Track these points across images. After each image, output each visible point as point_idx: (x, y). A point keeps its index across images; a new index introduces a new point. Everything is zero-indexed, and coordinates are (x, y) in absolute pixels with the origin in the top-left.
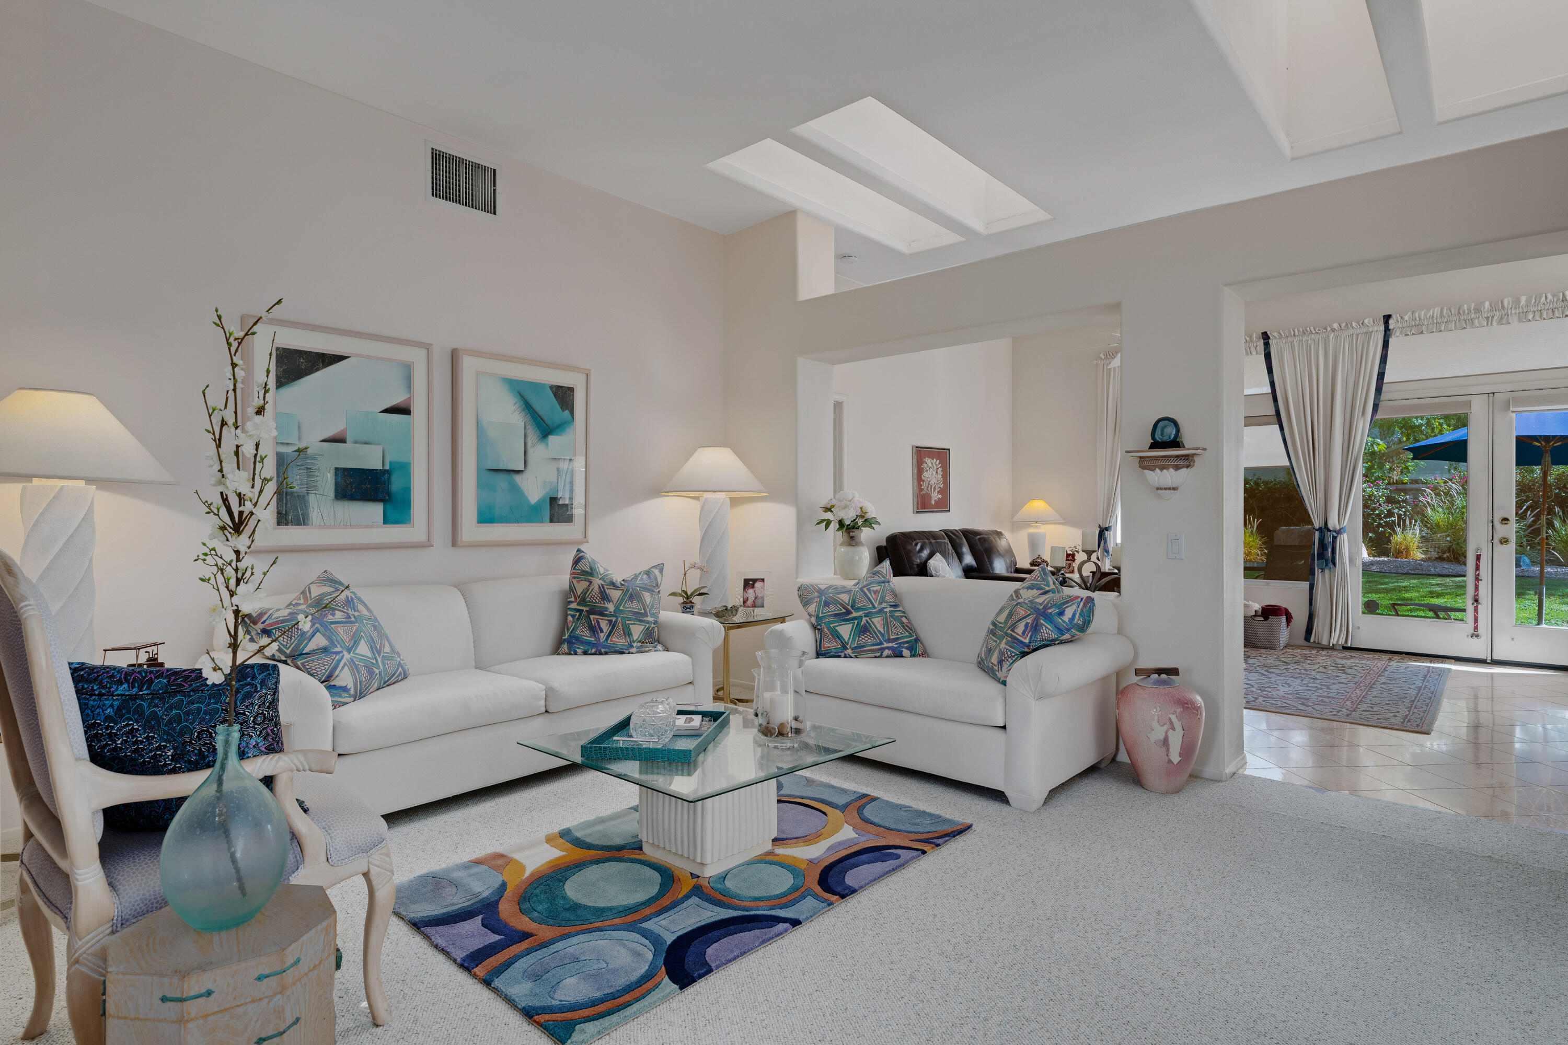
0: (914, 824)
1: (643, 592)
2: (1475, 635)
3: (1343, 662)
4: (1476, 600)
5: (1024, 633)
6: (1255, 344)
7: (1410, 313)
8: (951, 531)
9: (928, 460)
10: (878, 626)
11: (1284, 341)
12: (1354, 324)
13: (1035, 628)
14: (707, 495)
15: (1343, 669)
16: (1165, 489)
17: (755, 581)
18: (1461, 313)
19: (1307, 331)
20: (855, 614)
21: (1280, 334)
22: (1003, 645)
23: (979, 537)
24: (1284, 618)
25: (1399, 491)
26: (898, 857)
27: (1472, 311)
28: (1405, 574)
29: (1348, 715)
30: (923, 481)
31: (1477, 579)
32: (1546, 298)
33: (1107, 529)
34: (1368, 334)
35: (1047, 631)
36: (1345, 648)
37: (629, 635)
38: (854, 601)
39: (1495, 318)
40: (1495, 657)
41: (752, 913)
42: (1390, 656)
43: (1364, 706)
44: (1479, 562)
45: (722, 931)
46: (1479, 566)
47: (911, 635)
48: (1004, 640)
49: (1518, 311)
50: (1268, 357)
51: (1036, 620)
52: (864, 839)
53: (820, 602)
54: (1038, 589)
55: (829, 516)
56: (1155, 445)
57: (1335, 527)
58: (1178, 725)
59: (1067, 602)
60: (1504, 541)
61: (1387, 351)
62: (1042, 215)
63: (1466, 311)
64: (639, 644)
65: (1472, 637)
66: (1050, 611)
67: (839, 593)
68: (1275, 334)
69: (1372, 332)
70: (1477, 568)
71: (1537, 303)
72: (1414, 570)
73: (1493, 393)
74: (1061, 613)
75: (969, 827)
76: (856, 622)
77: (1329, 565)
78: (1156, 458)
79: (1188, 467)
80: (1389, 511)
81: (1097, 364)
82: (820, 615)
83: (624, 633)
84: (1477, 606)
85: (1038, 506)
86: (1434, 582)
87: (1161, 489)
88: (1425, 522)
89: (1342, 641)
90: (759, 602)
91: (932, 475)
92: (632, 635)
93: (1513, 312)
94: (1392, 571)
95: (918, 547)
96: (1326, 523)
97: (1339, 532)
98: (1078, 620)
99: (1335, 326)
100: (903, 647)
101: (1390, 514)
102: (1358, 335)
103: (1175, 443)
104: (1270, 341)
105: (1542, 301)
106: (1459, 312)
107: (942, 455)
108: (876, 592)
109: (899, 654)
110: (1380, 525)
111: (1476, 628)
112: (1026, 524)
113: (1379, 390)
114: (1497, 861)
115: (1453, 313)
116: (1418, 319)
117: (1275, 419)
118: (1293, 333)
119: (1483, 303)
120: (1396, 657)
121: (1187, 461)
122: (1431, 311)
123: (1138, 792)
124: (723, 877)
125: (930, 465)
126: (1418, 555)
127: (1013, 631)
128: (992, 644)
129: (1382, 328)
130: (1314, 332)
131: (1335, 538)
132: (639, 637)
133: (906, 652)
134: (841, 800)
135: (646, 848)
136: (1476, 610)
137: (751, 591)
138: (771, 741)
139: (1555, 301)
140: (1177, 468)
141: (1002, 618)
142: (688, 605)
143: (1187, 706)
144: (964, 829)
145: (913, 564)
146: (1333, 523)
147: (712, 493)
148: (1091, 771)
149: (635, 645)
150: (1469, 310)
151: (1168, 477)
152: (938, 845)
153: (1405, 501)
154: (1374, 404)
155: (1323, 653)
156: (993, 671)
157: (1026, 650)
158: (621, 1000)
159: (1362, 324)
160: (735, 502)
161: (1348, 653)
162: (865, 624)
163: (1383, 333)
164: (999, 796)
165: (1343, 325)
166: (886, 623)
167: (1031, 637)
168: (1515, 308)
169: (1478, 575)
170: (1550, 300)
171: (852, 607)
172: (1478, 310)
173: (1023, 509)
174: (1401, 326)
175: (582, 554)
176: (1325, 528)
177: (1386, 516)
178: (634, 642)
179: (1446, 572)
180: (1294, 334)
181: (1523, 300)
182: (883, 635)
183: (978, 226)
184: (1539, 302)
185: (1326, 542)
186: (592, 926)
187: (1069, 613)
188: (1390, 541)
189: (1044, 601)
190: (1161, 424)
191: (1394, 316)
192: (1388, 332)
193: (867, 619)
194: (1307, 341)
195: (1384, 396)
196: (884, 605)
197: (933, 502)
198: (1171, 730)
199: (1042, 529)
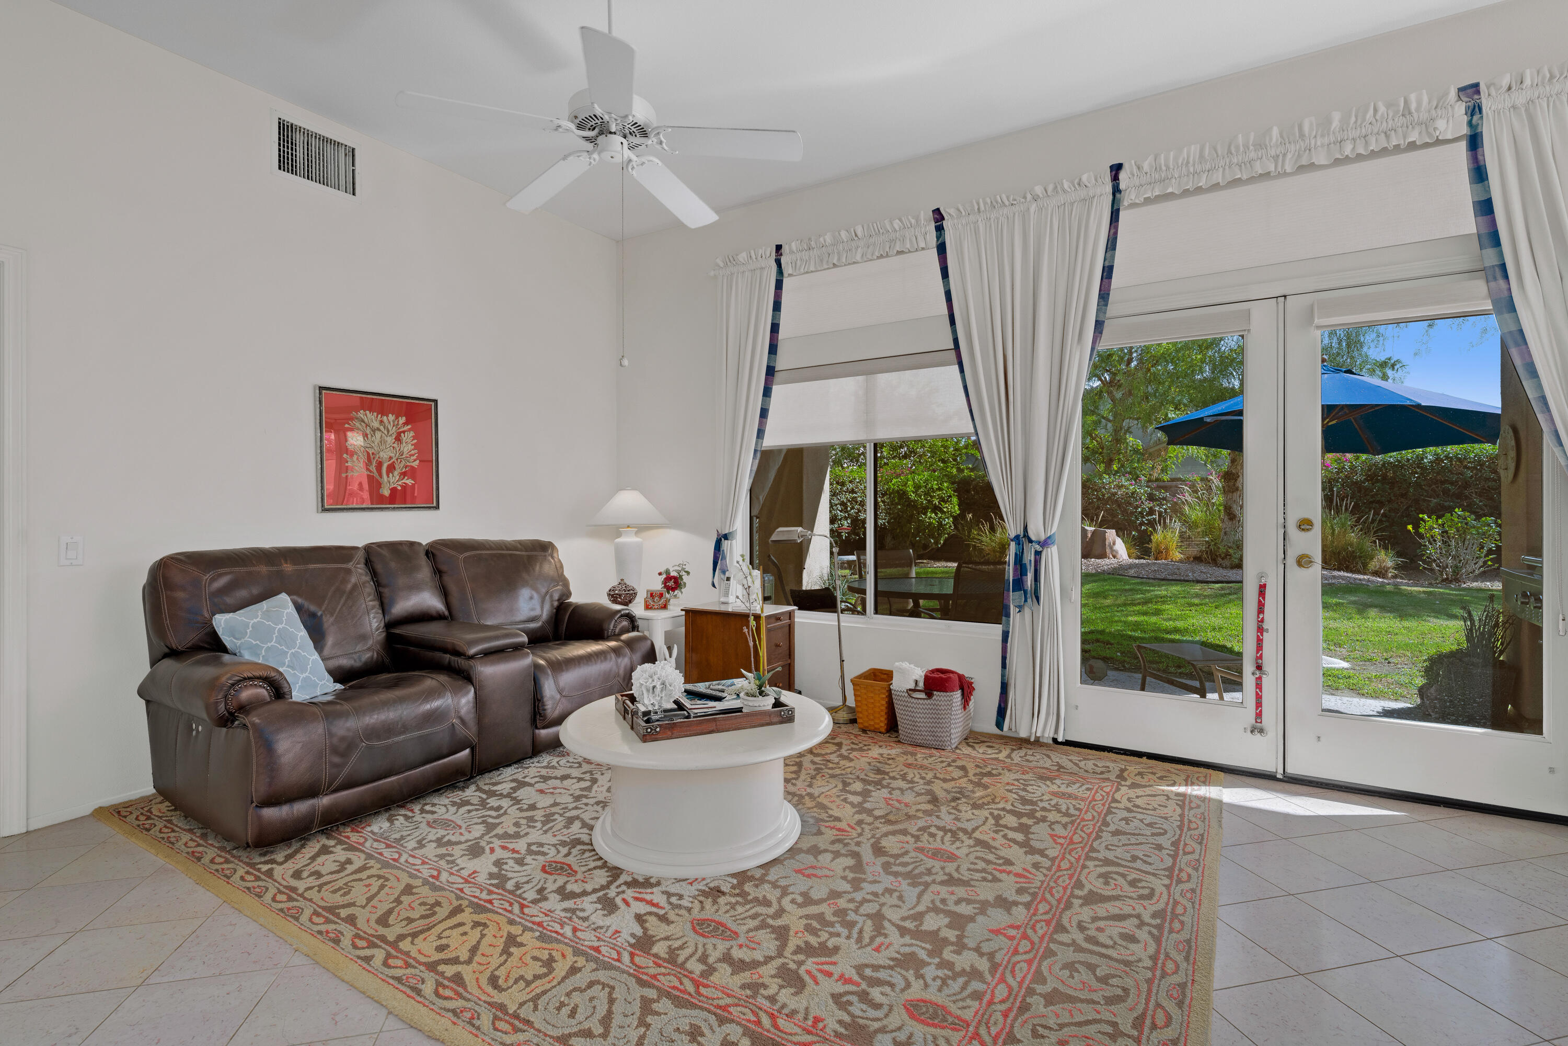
2: (1257, 729)
4: (1259, 667)
6: (923, 230)
7: (1151, 158)
11: (964, 222)
12: (1066, 185)
18: (1233, 151)
19: (997, 202)
21: (959, 210)
23: (470, 553)
24: (958, 695)
25: (1159, 488)
27: (1251, 148)
28: (1163, 580)
31: (1260, 629)
32: (1376, 111)
33: (726, 537)
34: (1088, 201)
36: (1056, 742)
39: (1289, 156)
40: (1291, 770)
42: (1124, 763)
44: (1264, 599)
46: (1263, 605)
49: (1326, 141)
50: (942, 249)
57: (1038, 535)
60: (1303, 561)
61: (1116, 228)
63: (1242, 149)
65: (1252, 732)
68: (952, 211)
69: (1094, 197)
70: (1261, 609)
71: (1359, 122)
72: (1172, 575)
73: (1285, 296)
77: (1029, 600)
80: (1151, 509)
81: (716, 276)
84: (1260, 679)
85: (630, 499)
88: (1185, 521)
89: (1049, 730)
93: (1319, 143)
94: (1150, 576)
96: (1025, 529)
97: (1045, 543)
99: (1039, 190)
101: (1151, 512)
102: (1072, 204)
104: (945, 223)
105: (1368, 117)
106: (1230, 152)
107: (424, 411)
110: (1142, 524)
111: (1259, 715)
113: (1104, 296)
115: (1220, 153)
116: (1164, 168)
117: (953, 354)
118: (976, 207)
122: (1185, 151)
126: (1177, 556)
129: (1109, 188)
130: (1007, 203)
131: (1038, 554)
136: (1259, 686)
139: (1390, 116)
146: (1036, 529)
150: (1246, 147)
153: (1164, 499)
154: (1096, 321)
155: (1024, 751)
159: (1079, 184)
163: (1111, 197)
165: (1050, 188)
168: (1323, 136)
169: (1262, 621)
170: (1382, 115)
172: (1260, 146)
173: (605, 505)
174: (1137, 183)
176: (1024, 536)
177: (1148, 514)
180: (979, 209)
181: (1336, 117)
184: (1364, 120)
185: (1025, 560)
188: (1150, 540)
191: (1126, 167)
192: (1118, 195)
194: (998, 219)
195: (1113, 309)
199: (636, 539)
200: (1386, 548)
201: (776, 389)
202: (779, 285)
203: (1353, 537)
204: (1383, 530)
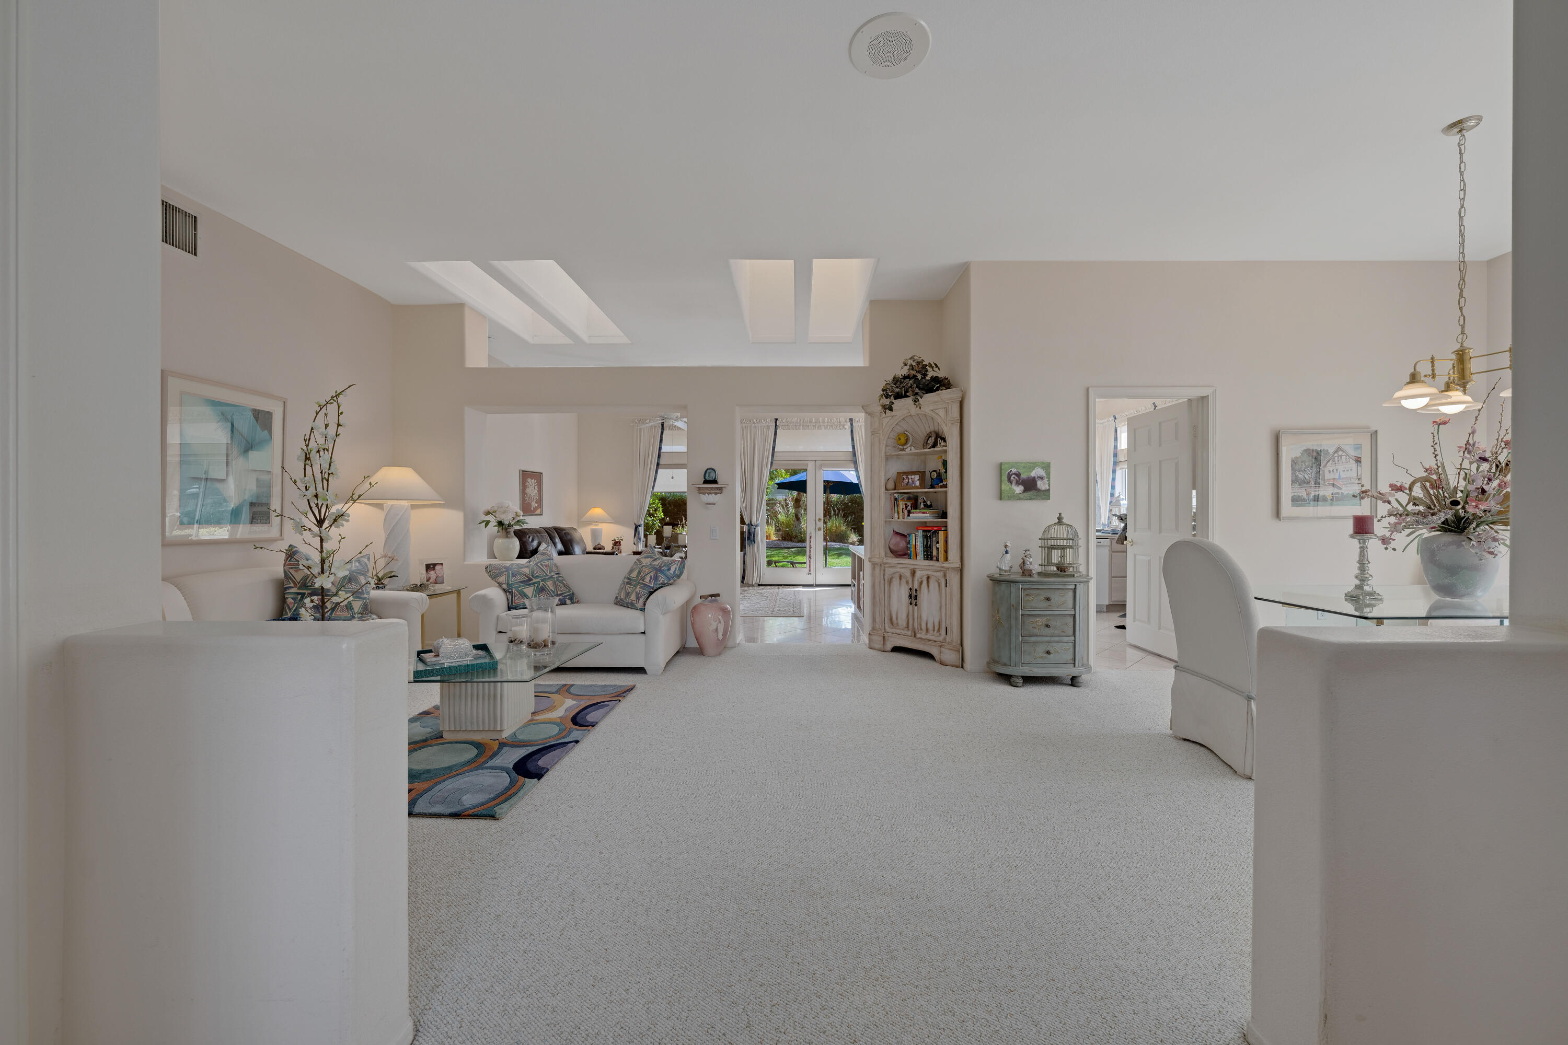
0: (604, 691)
1: (359, 576)
2: (809, 574)
3: (760, 591)
4: (810, 557)
5: (650, 581)
7: (785, 419)
8: (547, 528)
9: (529, 480)
10: (550, 586)
12: (763, 421)
13: (656, 578)
14: (390, 503)
15: (761, 594)
16: (710, 504)
17: (435, 565)
18: (804, 422)
20: (535, 580)
22: (638, 589)
23: (564, 532)
26: (608, 705)
29: (772, 614)
30: (526, 494)
31: (810, 547)
32: (834, 420)
34: (768, 426)
35: (662, 579)
36: (759, 585)
37: (350, 609)
38: (533, 572)
39: (817, 426)
40: (818, 583)
41: (548, 744)
42: (777, 587)
43: (776, 609)
44: (811, 539)
45: (539, 755)
47: (569, 591)
48: (638, 587)
51: (656, 573)
52: (583, 702)
53: (508, 575)
54: (651, 558)
55: (489, 517)
56: (706, 482)
58: (722, 620)
59: (672, 563)
60: (820, 529)
61: (776, 436)
62: (625, 340)
64: (360, 615)
66: (663, 569)
67: (522, 568)
69: (770, 426)
70: (810, 542)
71: (831, 422)
72: (774, 545)
73: (816, 461)
74: (669, 569)
75: (634, 686)
76: (536, 585)
77: (752, 543)
78: (706, 488)
79: (721, 493)
81: (634, 425)
82: (510, 583)
83: (347, 608)
84: (810, 560)
85: (597, 512)
86: (784, 551)
87: (708, 504)
89: (758, 582)
90: (439, 580)
91: (532, 491)
92: (353, 608)
93: (823, 425)
95: (530, 540)
96: (751, 522)
97: (757, 526)
98: (677, 572)
99: (755, 420)
100: (566, 598)
102: (764, 427)
103: (715, 482)
107: (538, 476)
108: (546, 566)
109: (564, 603)
111: (810, 570)
112: (589, 523)
113: (773, 455)
114: (840, 656)
115: (801, 421)
116: (788, 423)
119: (812, 419)
120: (780, 587)
121: (720, 490)
122: (793, 420)
123: (703, 658)
124: (515, 735)
125: (531, 483)
126: (774, 538)
127: (643, 581)
128: (629, 589)
129: (774, 425)
130: (746, 422)
131: (755, 529)
132: (359, 610)
133: (568, 601)
134: (554, 690)
135: (445, 735)
136: (810, 562)
137: (432, 573)
138: (537, 651)
140: (716, 494)
141: (634, 574)
142: (381, 586)
143: (725, 611)
144: (632, 689)
145: (527, 550)
146: (754, 522)
147: (395, 501)
148: (678, 653)
149: (356, 616)
150: (807, 421)
151: (712, 498)
152: (624, 697)
154: (771, 461)
155: (751, 588)
156: (632, 604)
157: (652, 590)
158: (509, 793)
159: (766, 421)
160: (414, 507)
161: (761, 587)
162: (542, 587)
163: (774, 427)
164: (641, 670)
165: (758, 420)
166: (555, 584)
167: (654, 583)
169: (811, 545)
171: (532, 576)
172: (811, 422)
173: (587, 515)
174: (782, 425)
175: (294, 549)
176: (750, 524)
178: (355, 614)
179: (788, 546)
181: (826, 419)
182: (553, 592)
183: (585, 337)
185: (751, 531)
186: (451, 775)
187: (673, 569)
189: (658, 564)
190: (708, 471)
191: (779, 419)
192: (776, 427)
193: (543, 582)
195: (775, 458)
196: (552, 573)
197: (532, 509)
198: (719, 624)
199: (601, 526)
200: (855, 532)
201: (659, 470)
202: (662, 433)
203: (843, 528)
204: (854, 525)
